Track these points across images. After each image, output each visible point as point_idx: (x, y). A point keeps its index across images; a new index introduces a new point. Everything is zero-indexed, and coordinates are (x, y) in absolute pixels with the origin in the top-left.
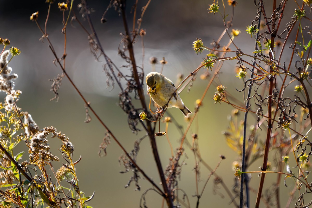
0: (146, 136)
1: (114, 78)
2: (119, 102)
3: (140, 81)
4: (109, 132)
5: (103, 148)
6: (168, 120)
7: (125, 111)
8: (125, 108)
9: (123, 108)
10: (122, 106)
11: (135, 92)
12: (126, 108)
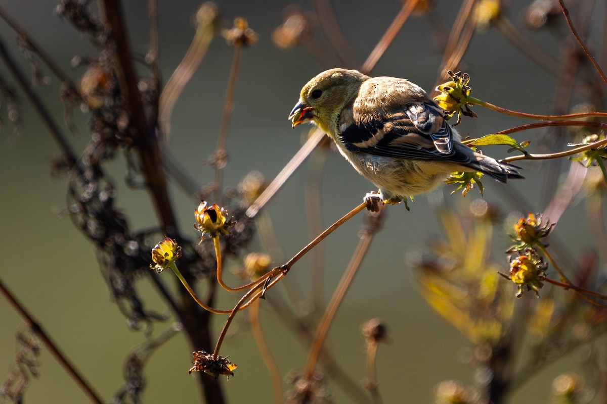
0: (173, 333)
1: (21, 92)
2: (69, 203)
3: (148, 111)
4: (36, 328)
5: (11, 396)
6: (261, 267)
7: (92, 238)
8: (93, 226)
9: (85, 228)
10: (80, 218)
11: (128, 156)
12: (97, 229)
